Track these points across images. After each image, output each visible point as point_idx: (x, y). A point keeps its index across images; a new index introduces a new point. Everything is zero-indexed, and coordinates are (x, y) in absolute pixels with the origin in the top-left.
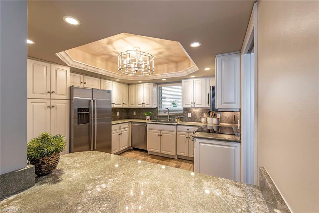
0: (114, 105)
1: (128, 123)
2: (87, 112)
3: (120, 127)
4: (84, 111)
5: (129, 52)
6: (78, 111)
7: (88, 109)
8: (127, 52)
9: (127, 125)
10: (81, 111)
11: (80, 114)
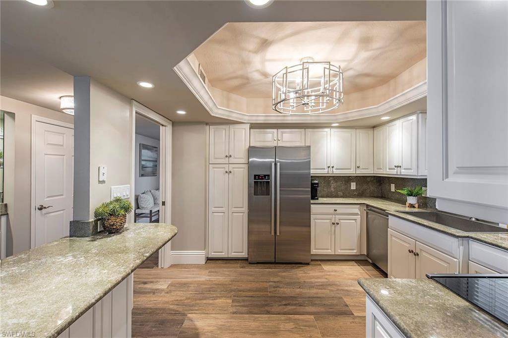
0: (334, 170)
1: (358, 206)
2: (268, 179)
3: (335, 210)
4: (262, 179)
5: (306, 66)
6: (255, 179)
7: (268, 176)
8: (303, 64)
9: (356, 210)
10: (259, 179)
11: (260, 182)
